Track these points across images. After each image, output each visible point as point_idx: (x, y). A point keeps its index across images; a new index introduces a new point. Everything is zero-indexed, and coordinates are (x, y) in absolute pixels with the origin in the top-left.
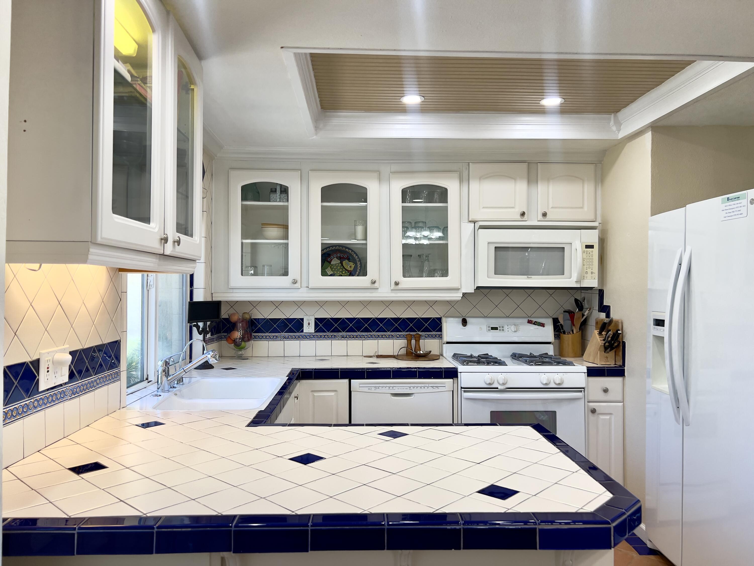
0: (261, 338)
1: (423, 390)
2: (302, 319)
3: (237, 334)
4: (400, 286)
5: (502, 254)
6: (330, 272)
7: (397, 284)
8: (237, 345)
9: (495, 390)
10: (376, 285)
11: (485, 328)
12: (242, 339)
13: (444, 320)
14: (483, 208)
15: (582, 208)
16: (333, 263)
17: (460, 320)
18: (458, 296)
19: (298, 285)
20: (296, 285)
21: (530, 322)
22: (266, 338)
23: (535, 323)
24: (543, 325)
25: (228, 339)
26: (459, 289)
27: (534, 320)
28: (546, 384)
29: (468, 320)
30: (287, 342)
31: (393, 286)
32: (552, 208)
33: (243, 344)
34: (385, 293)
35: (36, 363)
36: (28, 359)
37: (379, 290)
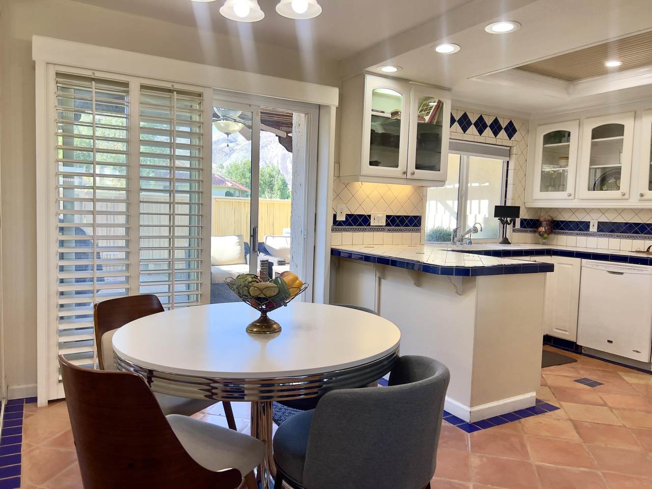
0: (563, 234)
1: (630, 271)
2: (590, 222)
3: (542, 229)
4: (644, 198)
7: (642, 195)
8: (541, 235)
10: (626, 196)
12: (546, 232)
16: (610, 181)
19: (572, 197)
20: (570, 197)
22: (566, 234)
25: (535, 232)
30: (579, 238)
31: (639, 197)
33: (546, 235)
34: (634, 202)
35: (370, 216)
36: (366, 214)
37: (630, 200)
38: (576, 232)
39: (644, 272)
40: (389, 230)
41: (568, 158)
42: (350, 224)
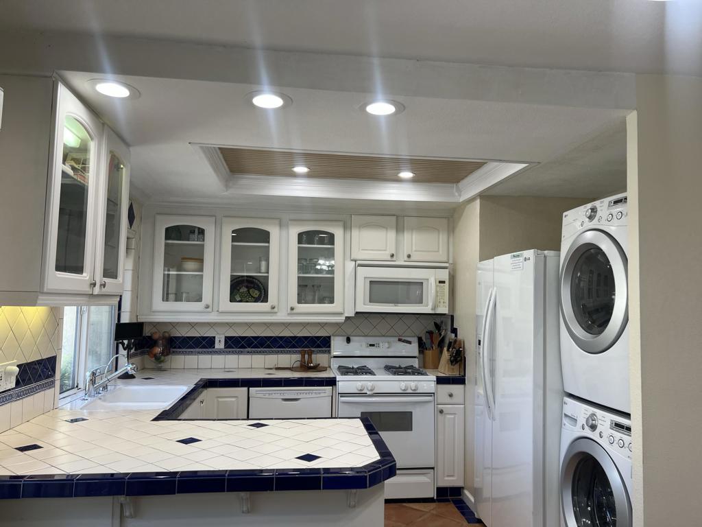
0: (179, 353)
1: (308, 396)
2: (214, 337)
3: (158, 350)
4: (294, 311)
5: (376, 286)
6: (238, 299)
7: (292, 309)
8: (158, 359)
9: (364, 395)
10: (276, 310)
11: (364, 345)
12: (162, 353)
13: (332, 338)
14: (362, 250)
15: (438, 251)
16: (241, 291)
17: (346, 338)
18: (341, 319)
19: (210, 309)
20: (208, 310)
21: (400, 340)
22: (183, 353)
23: (404, 341)
24: (410, 343)
25: (149, 353)
26: (342, 314)
27: (403, 338)
28: (404, 390)
29: (351, 338)
30: (201, 357)
31: (289, 311)
32: (416, 251)
33: (163, 358)
34: (282, 316)
37: (278, 314)
38: (197, 350)
39: (322, 395)
40: (18, 396)
41: (203, 260)
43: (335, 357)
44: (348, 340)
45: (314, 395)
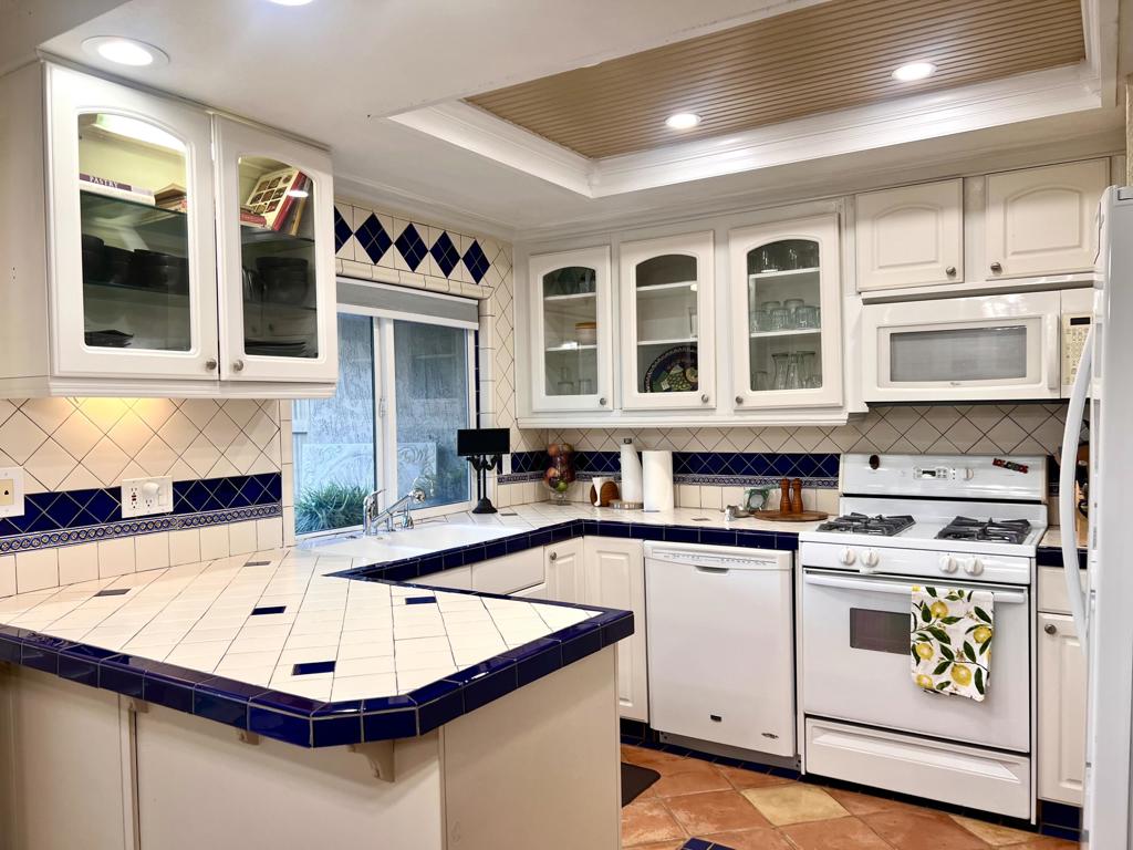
1: (742, 566)
4: (744, 405)
6: (665, 387)
7: (739, 401)
9: (854, 573)
10: (710, 404)
11: (911, 471)
12: (561, 477)
13: (841, 457)
14: (881, 267)
15: (1080, 246)
16: (673, 372)
17: (868, 458)
18: (841, 418)
19: (609, 406)
20: (606, 406)
21: (997, 463)
23: (1008, 466)
24: (1024, 469)
26: (841, 407)
27: (1007, 459)
29: (881, 457)
31: (735, 404)
32: (1014, 253)
34: (724, 416)
35: (117, 492)
36: (101, 486)
37: (718, 411)
39: (769, 566)
40: (186, 524)
41: (595, 324)
42: (44, 525)
43: (846, 495)
44: (875, 462)
45: (753, 566)
